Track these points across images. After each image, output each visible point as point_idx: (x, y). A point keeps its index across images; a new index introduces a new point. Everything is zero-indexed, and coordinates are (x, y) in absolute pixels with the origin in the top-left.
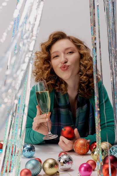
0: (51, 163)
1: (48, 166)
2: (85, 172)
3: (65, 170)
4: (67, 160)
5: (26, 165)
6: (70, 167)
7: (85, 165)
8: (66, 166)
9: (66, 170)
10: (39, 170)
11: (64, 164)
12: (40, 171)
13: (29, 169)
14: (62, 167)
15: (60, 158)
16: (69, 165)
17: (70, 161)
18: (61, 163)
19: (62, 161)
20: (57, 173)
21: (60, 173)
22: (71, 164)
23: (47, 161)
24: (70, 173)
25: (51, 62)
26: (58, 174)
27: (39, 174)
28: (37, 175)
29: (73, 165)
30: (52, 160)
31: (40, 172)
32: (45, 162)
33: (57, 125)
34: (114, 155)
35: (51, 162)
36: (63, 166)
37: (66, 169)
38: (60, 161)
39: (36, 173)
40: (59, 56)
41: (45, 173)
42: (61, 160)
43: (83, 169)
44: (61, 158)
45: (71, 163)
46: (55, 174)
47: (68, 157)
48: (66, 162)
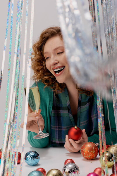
4: (73, 169)
7: (92, 175)
11: (70, 174)
15: (65, 167)
16: (75, 175)
17: (76, 170)
18: (66, 172)
19: (67, 170)
22: (78, 173)
23: (51, 172)
29: (80, 174)
32: (49, 172)
33: (58, 129)
45: (78, 172)
47: (74, 165)
48: (72, 172)
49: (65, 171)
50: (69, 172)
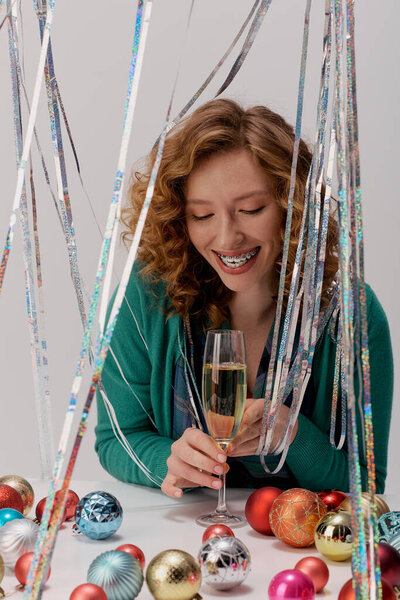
0: (176, 567)
1: (166, 576)
3: (223, 587)
4: (231, 556)
5: (90, 571)
6: (240, 579)
7: (290, 578)
8: (228, 575)
9: (226, 590)
11: (221, 570)
12: (139, 591)
13: (100, 585)
14: (212, 578)
15: (207, 547)
16: (236, 573)
17: (241, 560)
18: (209, 563)
19: (213, 557)
22: (245, 569)
23: (163, 560)
27: (133, 599)
29: (250, 573)
30: (175, 553)
32: (156, 561)
34: (392, 544)
36: (216, 577)
37: (226, 584)
38: (205, 557)
39: (122, 597)
41: (155, 599)
42: (209, 556)
43: (282, 589)
44: (210, 550)
45: (245, 566)
47: (235, 543)
48: (228, 563)
49: (204, 559)
50: (219, 564)
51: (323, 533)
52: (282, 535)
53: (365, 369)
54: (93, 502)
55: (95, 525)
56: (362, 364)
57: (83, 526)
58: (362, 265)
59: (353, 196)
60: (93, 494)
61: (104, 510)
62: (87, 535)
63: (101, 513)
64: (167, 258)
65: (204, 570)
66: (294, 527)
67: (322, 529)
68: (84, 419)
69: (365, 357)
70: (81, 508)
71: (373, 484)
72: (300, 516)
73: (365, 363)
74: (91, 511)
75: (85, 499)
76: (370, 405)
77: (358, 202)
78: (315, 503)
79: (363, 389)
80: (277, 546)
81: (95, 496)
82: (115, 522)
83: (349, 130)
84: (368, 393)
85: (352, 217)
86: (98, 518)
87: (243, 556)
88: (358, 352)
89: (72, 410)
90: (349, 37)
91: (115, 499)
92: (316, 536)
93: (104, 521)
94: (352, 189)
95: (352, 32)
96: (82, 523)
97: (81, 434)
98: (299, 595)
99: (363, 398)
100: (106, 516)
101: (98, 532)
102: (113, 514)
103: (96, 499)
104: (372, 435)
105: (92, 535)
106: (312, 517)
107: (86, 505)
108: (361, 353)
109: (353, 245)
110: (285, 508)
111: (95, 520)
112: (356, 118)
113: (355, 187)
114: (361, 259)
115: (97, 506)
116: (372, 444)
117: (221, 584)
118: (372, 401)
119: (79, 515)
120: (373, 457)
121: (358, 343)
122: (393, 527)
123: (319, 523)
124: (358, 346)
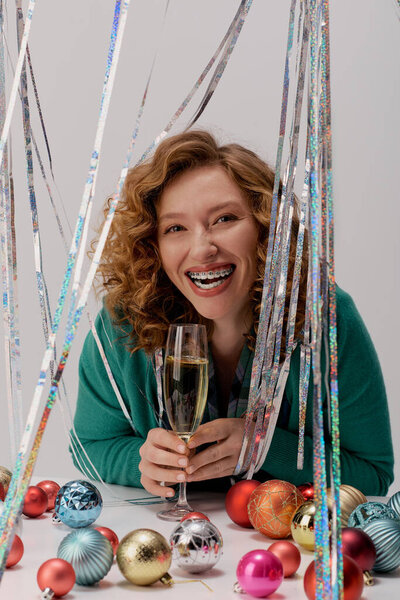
0: (146, 544)
1: (136, 553)
2: (257, 579)
3: (195, 570)
4: (203, 538)
5: (60, 548)
6: (210, 562)
7: (259, 557)
8: (199, 558)
9: (199, 573)
10: (104, 568)
11: (192, 552)
12: (108, 569)
13: (69, 561)
14: (183, 560)
15: (179, 530)
16: (207, 555)
17: (212, 542)
18: (181, 545)
19: (185, 540)
20: (163, 579)
21: (174, 579)
22: (216, 552)
23: (133, 538)
24: (210, 582)
25: (158, 246)
26: (166, 582)
27: (102, 578)
28: (97, 581)
29: (222, 556)
30: (149, 534)
31: (105, 574)
32: (126, 539)
34: (365, 531)
35: (145, 539)
36: (187, 559)
37: (197, 566)
38: (177, 539)
39: (92, 575)
40: (186, 230)
41: (126, 577)
42: (181, 538)
43: (250, 568)
44: (183, 532)
45: (217, 549)
46: (159, 582)
47: (207, 526)
48: (200, 546)
49: (176, 541)
50: (191, 546)
51: (299, 522)
52: (259, 525)
53: (332, 347)
54: (72, 490)
55: (74, 513)
56: (329, 341)
57: (62, 514)
58: (332, 245)
59: (324, 178)
60: (74, 482)
61: (83, 498)
62: (66, 523)
63: (80, 501)
64: (136, 280)
65: (176, 553)
66: (271, 518)
67: (298, 519)
68: (53, 393)
69: (333, 335)
70: (60, 496)
71: (337, 459)
72: (278, 507)
73: (332, 340)
74: (70, 498)
75: (65, 488)
76: (336, 382)
77: (329, 184)
78: (293, 494)
79: (330, 367)
80: (255, 538)
81: (75, 485)
82: (94, 510)
83: (323, 114)
84: (334, 370)
85: (324, 199)
86: (77, 505)
87: (214, 538)
88: (326, 330)
89: (42, 383)
90: (323, 24)
91: (94, 488)
92: (292, 527)
93: (83, 509)
94: (324, 172)
95: (327, 19)
96: (61, 511)
97: (50, 406)
98: (267, 575)
99: (330, 375)
100: (85, 504)
101: (77, 519)
102: (92, 502)
103: (76, 488)
104: (337, 411)
105: (71, 523)
106: (289, 508)
107: (66, 493)
108: (329, 330)
109: (324, 226)
110: (263, 498)
111: (74, 508)
112: (329, 103)
113: (326, 169)
114: (331, 239)
115: (76, 494)
116: (338, 420)
117: (193, 567)
118: (338, 378)
119: (58, 503)
120: (338, 433)
121: (325, 321)
122: (368, 516)
123: (295, 513)
124: (326, 324)
